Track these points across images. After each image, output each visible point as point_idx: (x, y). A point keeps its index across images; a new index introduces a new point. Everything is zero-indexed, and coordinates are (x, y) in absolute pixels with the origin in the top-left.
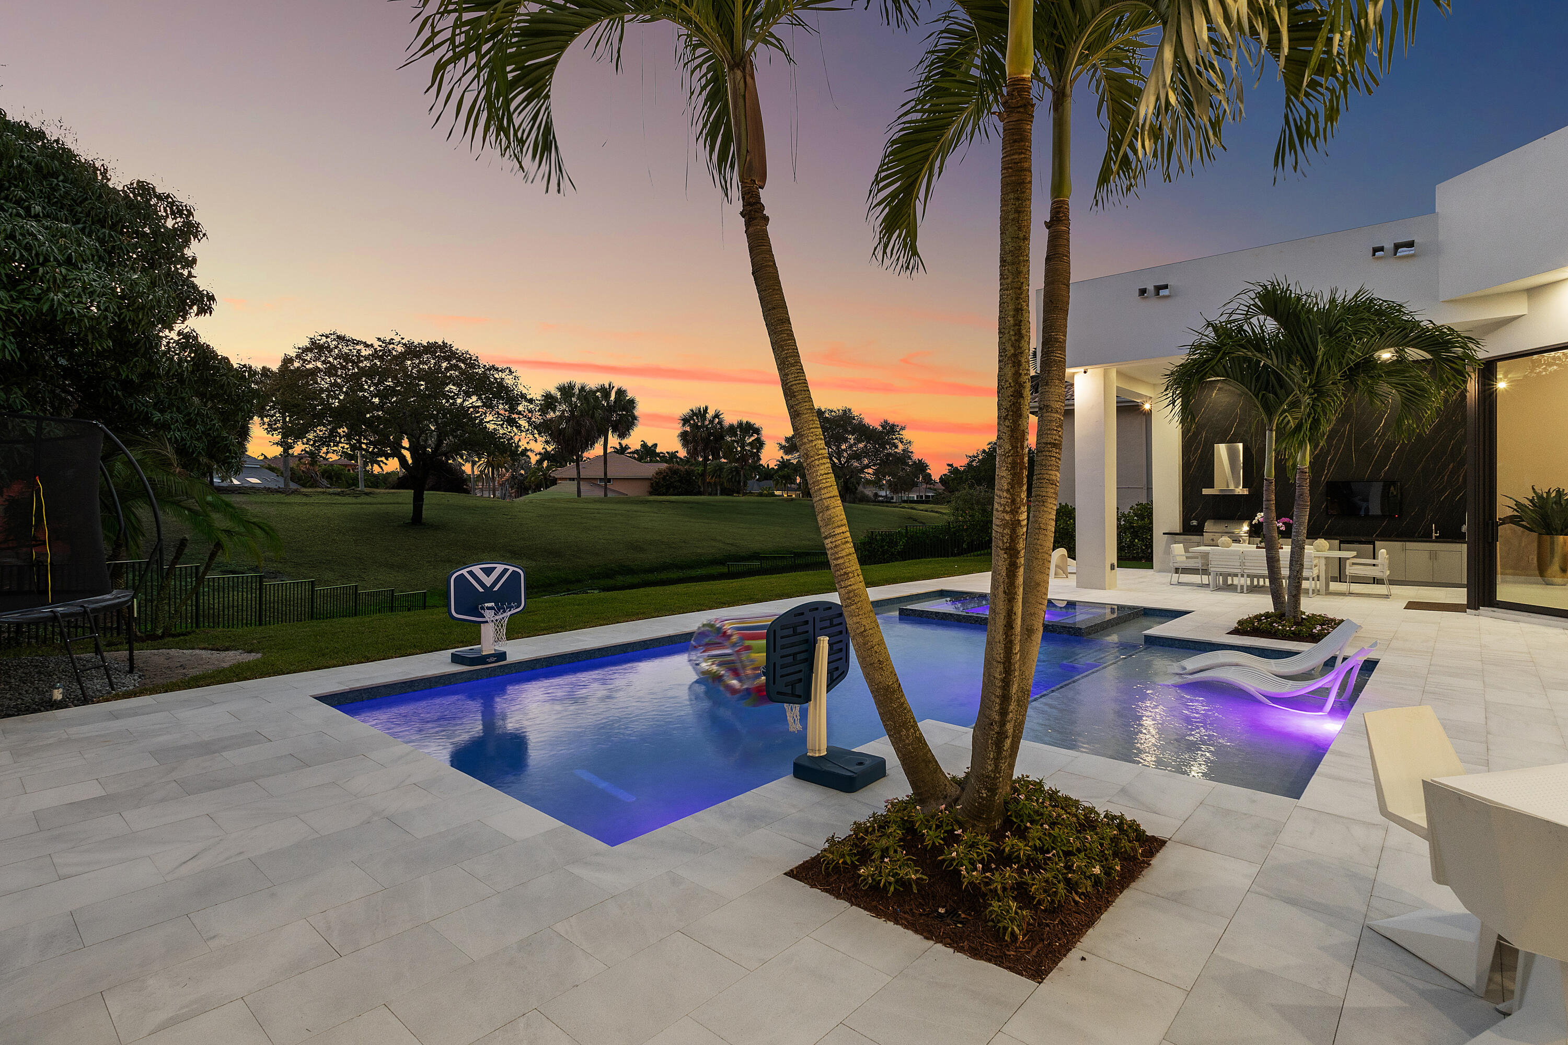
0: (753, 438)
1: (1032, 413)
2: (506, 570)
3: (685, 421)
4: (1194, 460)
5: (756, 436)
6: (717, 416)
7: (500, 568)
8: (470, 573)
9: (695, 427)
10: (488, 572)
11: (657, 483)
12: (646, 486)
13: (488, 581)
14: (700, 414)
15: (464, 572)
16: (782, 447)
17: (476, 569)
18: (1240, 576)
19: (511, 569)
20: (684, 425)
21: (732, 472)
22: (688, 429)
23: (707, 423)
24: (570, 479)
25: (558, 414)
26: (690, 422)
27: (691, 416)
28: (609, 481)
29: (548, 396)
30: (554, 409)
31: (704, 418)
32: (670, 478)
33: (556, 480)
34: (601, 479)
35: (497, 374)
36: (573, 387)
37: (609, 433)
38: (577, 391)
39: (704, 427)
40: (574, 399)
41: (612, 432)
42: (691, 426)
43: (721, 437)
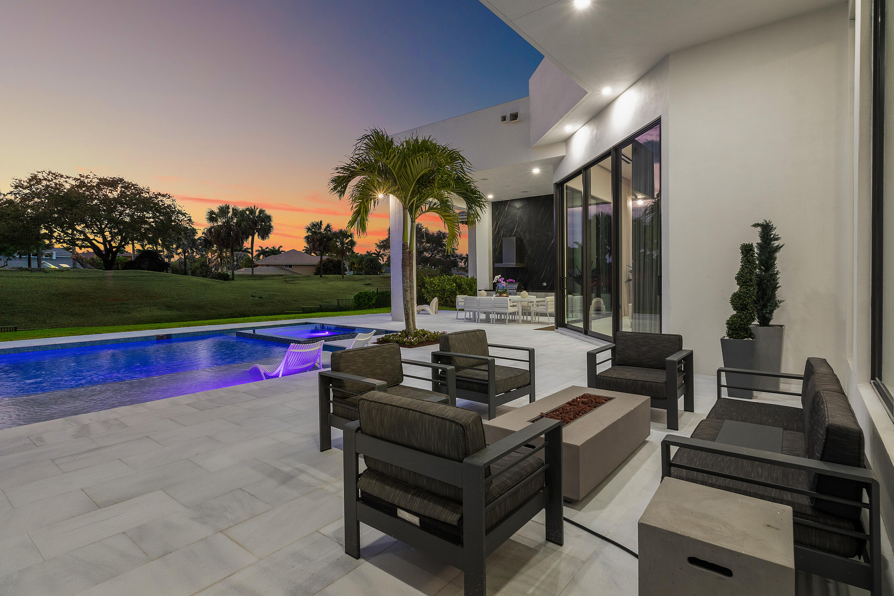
0: (349, 240)
1: (462, 223)
3: (309, 229)
4: (498, 247)
5: (350, 238)
6: (328, 226)
9: (315, 233)
11: (319, 268)
12: (313, 270)
14: (317, 226)
16: (378, 246)
18: (492, 313)
20: (307, 232)
21: (368, 262)
22: (310, 234)
23: (322, 230)
24: (267, 265)
25: (220, 223)
26: (312, 230)
27: (312, 227)
28: (290, 266)
29: (212, 213)
30: (216, 221)
31: (320, 228)
32: (327, 265)
33: (258, 266)
34: (286, 266)
35: (160, 198)
36: (228, 208)
37: (256, 236)
38: (231, 210)
39: (320, 233)
40: (230, 215)
41: (258, 235)
42: (312, 232)
43: (330, 239)
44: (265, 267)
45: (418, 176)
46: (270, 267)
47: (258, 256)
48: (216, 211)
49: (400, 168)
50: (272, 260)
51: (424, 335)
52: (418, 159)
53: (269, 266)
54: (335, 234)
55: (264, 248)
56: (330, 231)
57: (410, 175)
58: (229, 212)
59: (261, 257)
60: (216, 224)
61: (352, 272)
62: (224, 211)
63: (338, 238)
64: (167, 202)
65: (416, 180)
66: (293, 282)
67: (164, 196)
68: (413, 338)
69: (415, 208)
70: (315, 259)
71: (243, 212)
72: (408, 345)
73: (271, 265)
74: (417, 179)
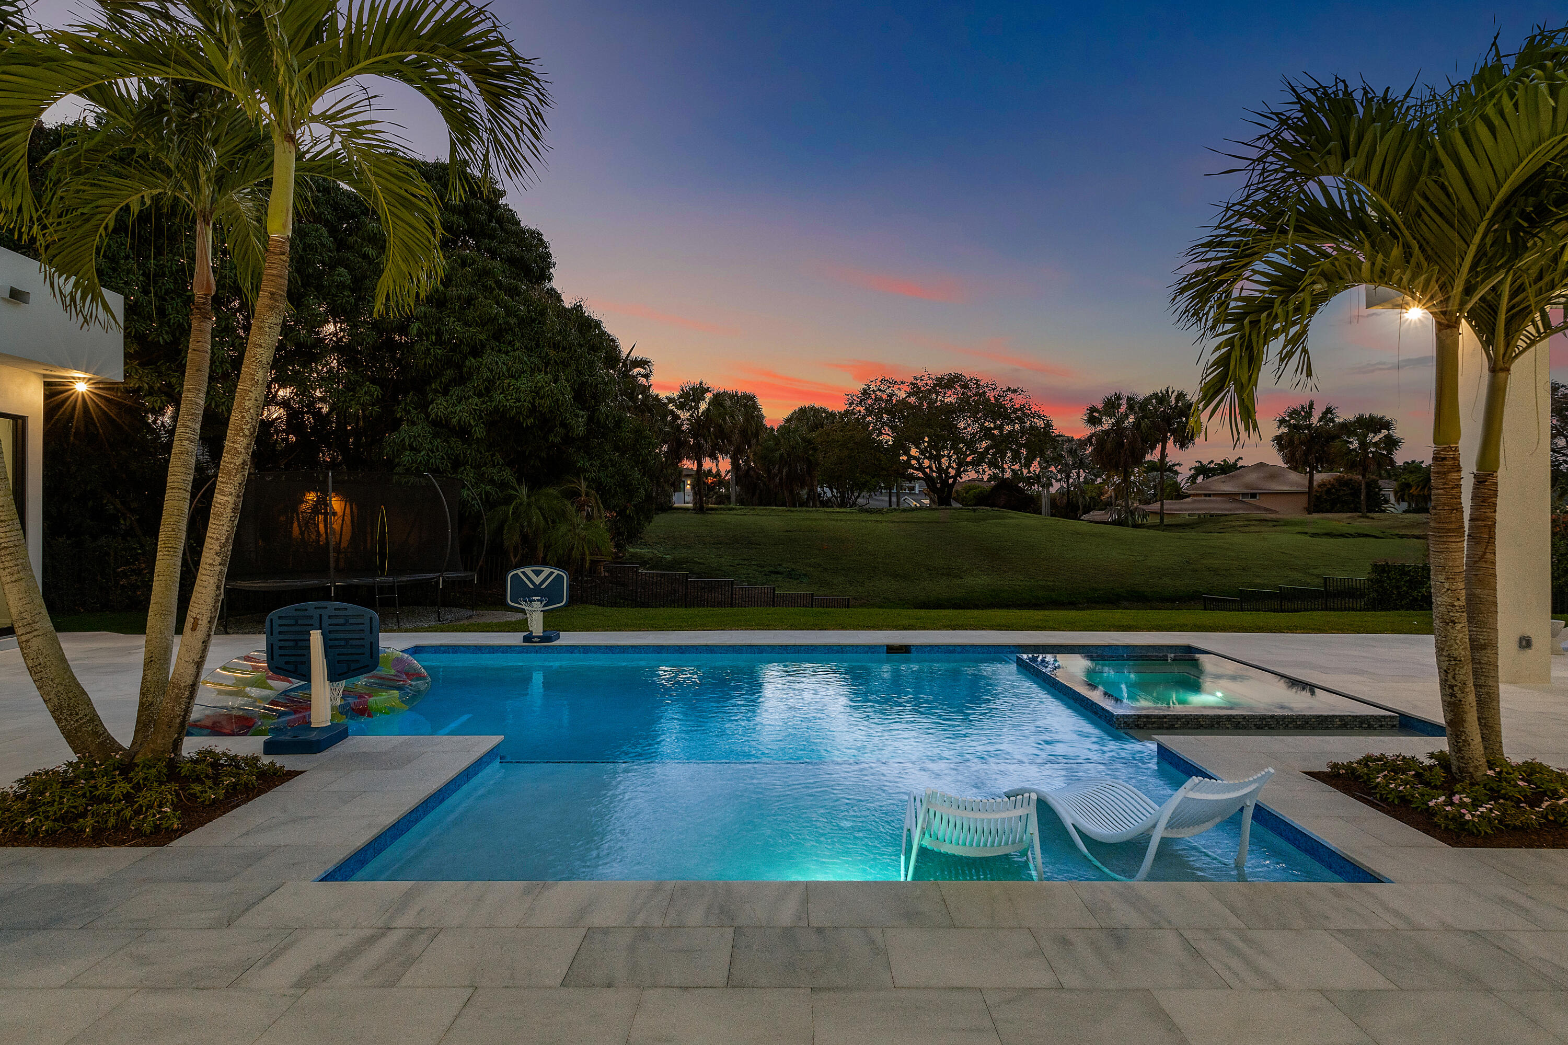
0: (1381, 436)
2: (552, 573)
5: (1385, 432)
6: (1329, 411)
7: (547, 570)
8: (523, 573)
9: (1296, 427)
10: (538, 573)
13: (537, 580)
14: (1302, 412)
15: (519, 572)
17: (528, 570)
19: (556, 572)
22: (1286, 430)
23: (1315, 420)
24: (1206, 495)
25: (1106, 427)
26: (1289, 421)
27: (1290, 415)
28: (1253, 495)
29: (1093, 410)
30: (1100, 422)
31: (1309, 414)
32: (1337, 490)
33: (1189, 496)
34: (1244, 495)
35: (1010, 395)
36: (1118, 398)
37: (1170, 443)
38: (1124, 402)
39: (1309, 427)
40: (1123, 409)
41: (1175, 442)
42: (1289, 426)
43: (1332, 437)
44: (1203, 498)
45: (1500, 186)
46: (1212, 498)
47: (1193, 479)
48: (1100, 406)
49: (1412, 180)
50: (1218, 483)
51: (1534, 801)
52: (1490, 110)
53: (1209, 495)
54: (1346, 428)
55: (1205, 462)
56: (1332, 420)
57: (1465, 196)
58: (1119, 405)
59: (1200, 479)
60: (1099, 428)
61: (1404, 506)
62: (1111, 404)
63: (1351, 433)
64: (1019, 401)
65: (1493, 207)
66: (1246, 529)
67: (1015, 391)
68: (1476, 804)
69: (1508, 322)
70: (1299, 481)
71: (1147, 401)
72: (1446, 827)
73: (1215, 495)
74: (1495, 203)
